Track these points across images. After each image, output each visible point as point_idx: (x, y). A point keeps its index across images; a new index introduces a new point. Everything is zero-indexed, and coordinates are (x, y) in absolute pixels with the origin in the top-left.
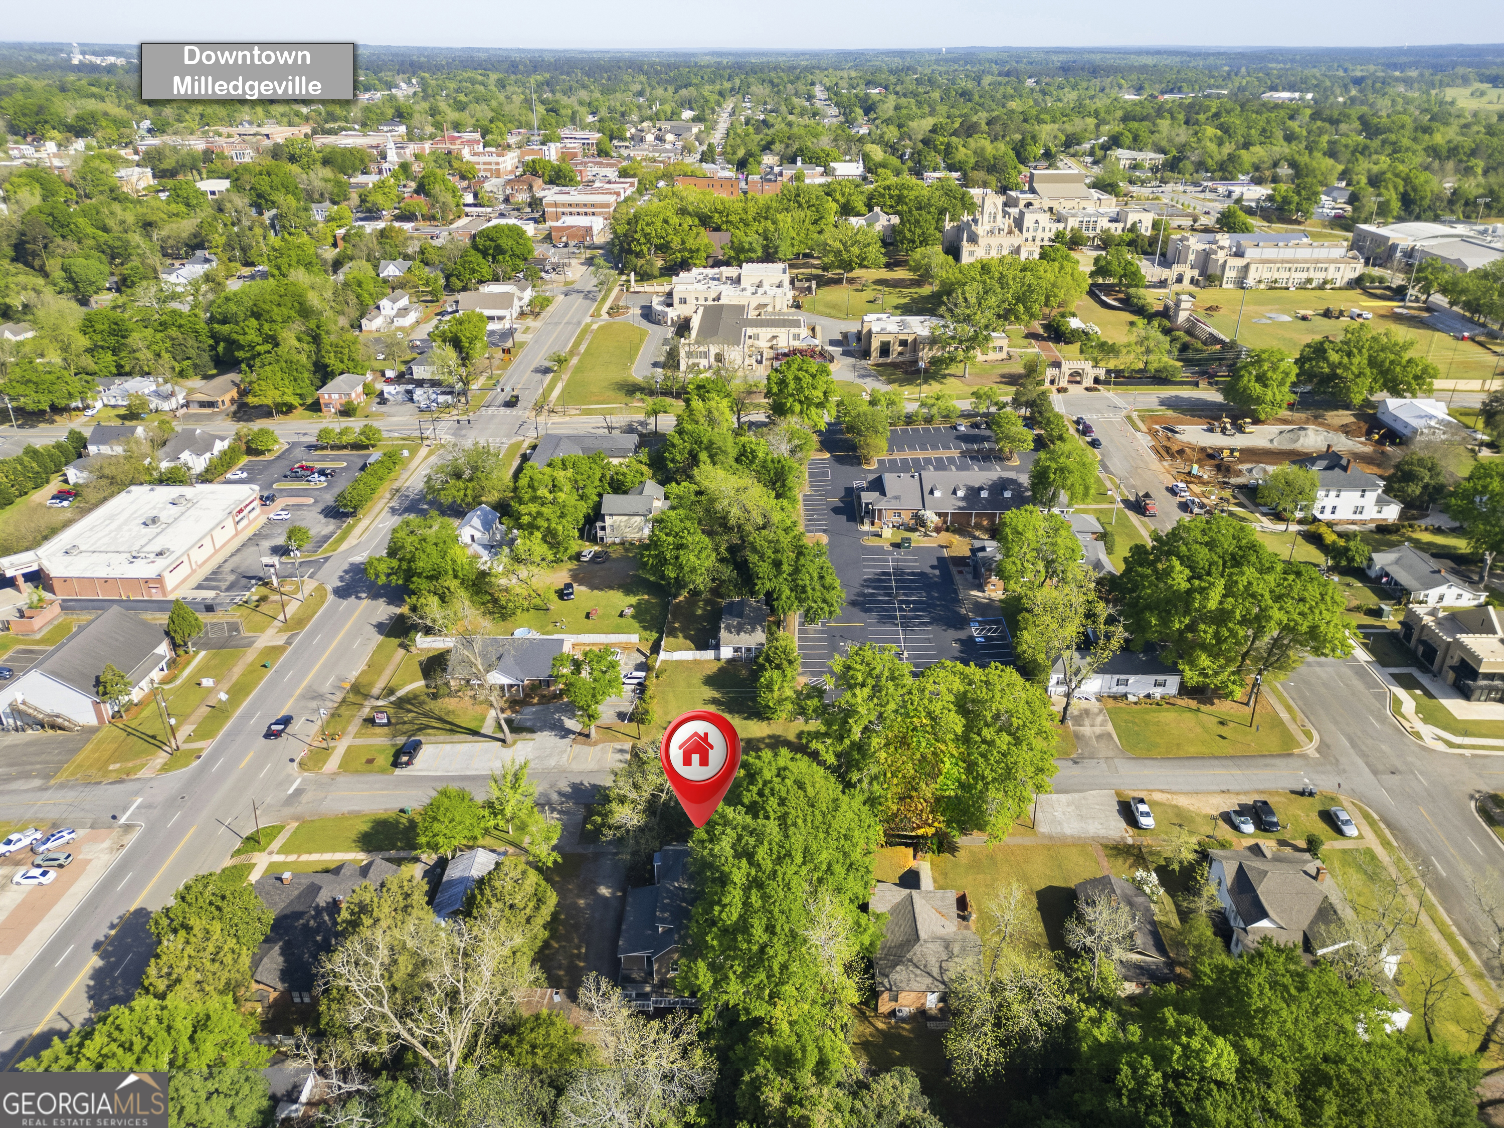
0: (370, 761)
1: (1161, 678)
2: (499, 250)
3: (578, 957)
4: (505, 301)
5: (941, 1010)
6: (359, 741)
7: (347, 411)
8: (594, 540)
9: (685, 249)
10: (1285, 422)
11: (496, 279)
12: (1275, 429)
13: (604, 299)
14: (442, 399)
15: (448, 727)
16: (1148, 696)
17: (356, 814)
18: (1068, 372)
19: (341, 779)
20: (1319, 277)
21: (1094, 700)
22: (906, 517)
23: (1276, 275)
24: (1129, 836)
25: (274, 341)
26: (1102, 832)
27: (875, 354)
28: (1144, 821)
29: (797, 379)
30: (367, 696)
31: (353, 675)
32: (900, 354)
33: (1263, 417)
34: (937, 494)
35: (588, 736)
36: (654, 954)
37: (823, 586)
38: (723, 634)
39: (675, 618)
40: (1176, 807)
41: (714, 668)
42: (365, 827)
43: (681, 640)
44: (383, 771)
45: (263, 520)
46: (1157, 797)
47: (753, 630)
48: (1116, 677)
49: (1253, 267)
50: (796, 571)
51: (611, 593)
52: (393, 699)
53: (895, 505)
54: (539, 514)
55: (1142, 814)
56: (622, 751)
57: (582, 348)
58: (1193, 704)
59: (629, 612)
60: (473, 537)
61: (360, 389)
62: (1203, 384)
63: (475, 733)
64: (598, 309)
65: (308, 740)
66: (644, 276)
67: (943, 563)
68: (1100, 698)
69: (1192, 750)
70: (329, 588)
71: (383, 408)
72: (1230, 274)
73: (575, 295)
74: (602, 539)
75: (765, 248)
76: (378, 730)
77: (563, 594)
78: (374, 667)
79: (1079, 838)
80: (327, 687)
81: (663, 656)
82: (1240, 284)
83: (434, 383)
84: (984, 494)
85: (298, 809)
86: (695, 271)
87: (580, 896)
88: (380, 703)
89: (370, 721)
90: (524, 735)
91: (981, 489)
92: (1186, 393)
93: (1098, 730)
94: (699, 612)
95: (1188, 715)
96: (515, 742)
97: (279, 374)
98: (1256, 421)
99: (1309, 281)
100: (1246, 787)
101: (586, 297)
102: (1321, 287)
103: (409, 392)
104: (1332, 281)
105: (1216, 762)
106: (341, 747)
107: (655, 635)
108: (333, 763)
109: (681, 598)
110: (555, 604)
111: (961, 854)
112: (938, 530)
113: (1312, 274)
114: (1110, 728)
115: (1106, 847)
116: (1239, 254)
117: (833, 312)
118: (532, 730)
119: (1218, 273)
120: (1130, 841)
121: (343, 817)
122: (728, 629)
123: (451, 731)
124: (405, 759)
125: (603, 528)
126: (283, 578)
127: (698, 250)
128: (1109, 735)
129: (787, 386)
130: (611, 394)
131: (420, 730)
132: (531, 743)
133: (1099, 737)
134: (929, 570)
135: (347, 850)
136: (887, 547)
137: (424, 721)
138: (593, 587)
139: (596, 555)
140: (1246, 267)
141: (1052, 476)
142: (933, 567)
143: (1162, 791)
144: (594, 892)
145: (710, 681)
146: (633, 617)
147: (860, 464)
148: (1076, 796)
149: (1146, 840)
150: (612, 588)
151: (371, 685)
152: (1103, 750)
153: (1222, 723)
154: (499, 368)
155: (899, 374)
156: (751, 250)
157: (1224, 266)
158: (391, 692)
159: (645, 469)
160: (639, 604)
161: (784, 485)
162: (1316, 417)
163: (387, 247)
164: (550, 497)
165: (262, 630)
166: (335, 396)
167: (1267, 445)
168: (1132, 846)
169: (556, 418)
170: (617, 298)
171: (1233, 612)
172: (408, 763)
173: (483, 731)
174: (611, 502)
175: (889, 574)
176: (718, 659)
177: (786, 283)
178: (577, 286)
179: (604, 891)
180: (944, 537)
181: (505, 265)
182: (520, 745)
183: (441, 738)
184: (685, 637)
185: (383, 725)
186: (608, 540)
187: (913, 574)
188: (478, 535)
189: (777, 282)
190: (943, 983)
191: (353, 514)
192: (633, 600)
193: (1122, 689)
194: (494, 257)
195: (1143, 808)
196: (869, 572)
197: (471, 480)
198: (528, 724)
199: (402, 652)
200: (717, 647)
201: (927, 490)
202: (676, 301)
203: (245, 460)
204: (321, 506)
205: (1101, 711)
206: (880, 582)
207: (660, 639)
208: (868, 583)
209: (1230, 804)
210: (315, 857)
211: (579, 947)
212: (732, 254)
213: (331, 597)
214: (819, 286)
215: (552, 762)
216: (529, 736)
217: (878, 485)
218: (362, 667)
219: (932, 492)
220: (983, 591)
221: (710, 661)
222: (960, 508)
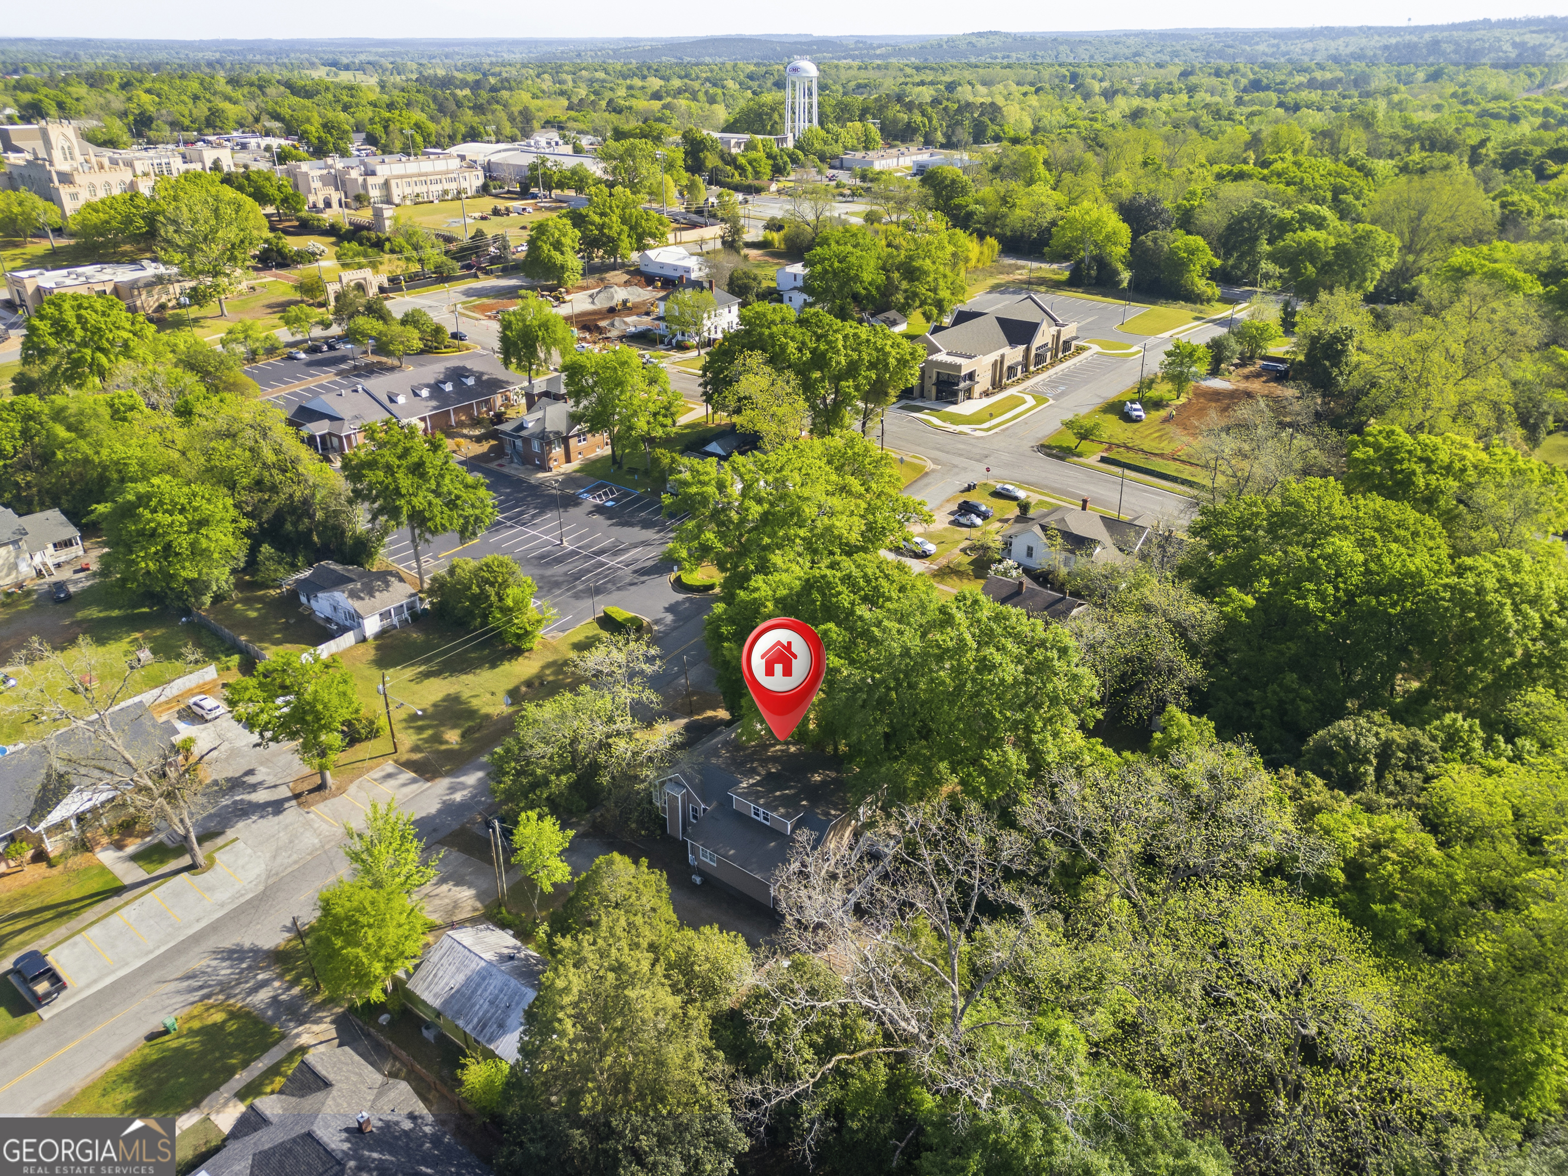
18: (351, 285)
20: (453, 186)
23: (417, 190)
24: (931, 565)
33: (570, 285)
35: (317, 789)
41: (368, 651)
43: (274, 647)
44: (12, 1032)
47: (387, 584)
49: (393, 183)
53: (361, 425)
55: (923, 544)
56: (389, 776)
59: (140, 658)
62: (480, 275)
63: (113, 892)
72: (374, 192)
82: (389, 201)
84: (447, 387)
90: (210, 844)
91: (442, 382)
92: (476, 284)
96: (210, 859)
98: (569, 291)
99: (446, 192)
100: (940, 501)
102: (458, 197)
104: (465, 190)
107: (232, 659)
113: (447, 186)
116: (370, 173)
119: (362, 192)
120: (935, 567)
122: (355, 596)
124: (36, 990)
132: (240, 845)
140: (386, 185)
145: (384, 662)
146: (158, 659)
149: (942, 561)
157: (364, 186)
167: (593, 307)
168: (941, 568)
172: (55, 988)
173: (125, 882)
176: (362, 640)
182: (224, 856)
184: (279, 643)
200: (355, 626)
201: (384, 401)
209: (947, 515)
215: (311, 840)
216: (220, 841)
219: (392, 401)
220: (550, 470)
221: (351, 648)
222: (435, 408)
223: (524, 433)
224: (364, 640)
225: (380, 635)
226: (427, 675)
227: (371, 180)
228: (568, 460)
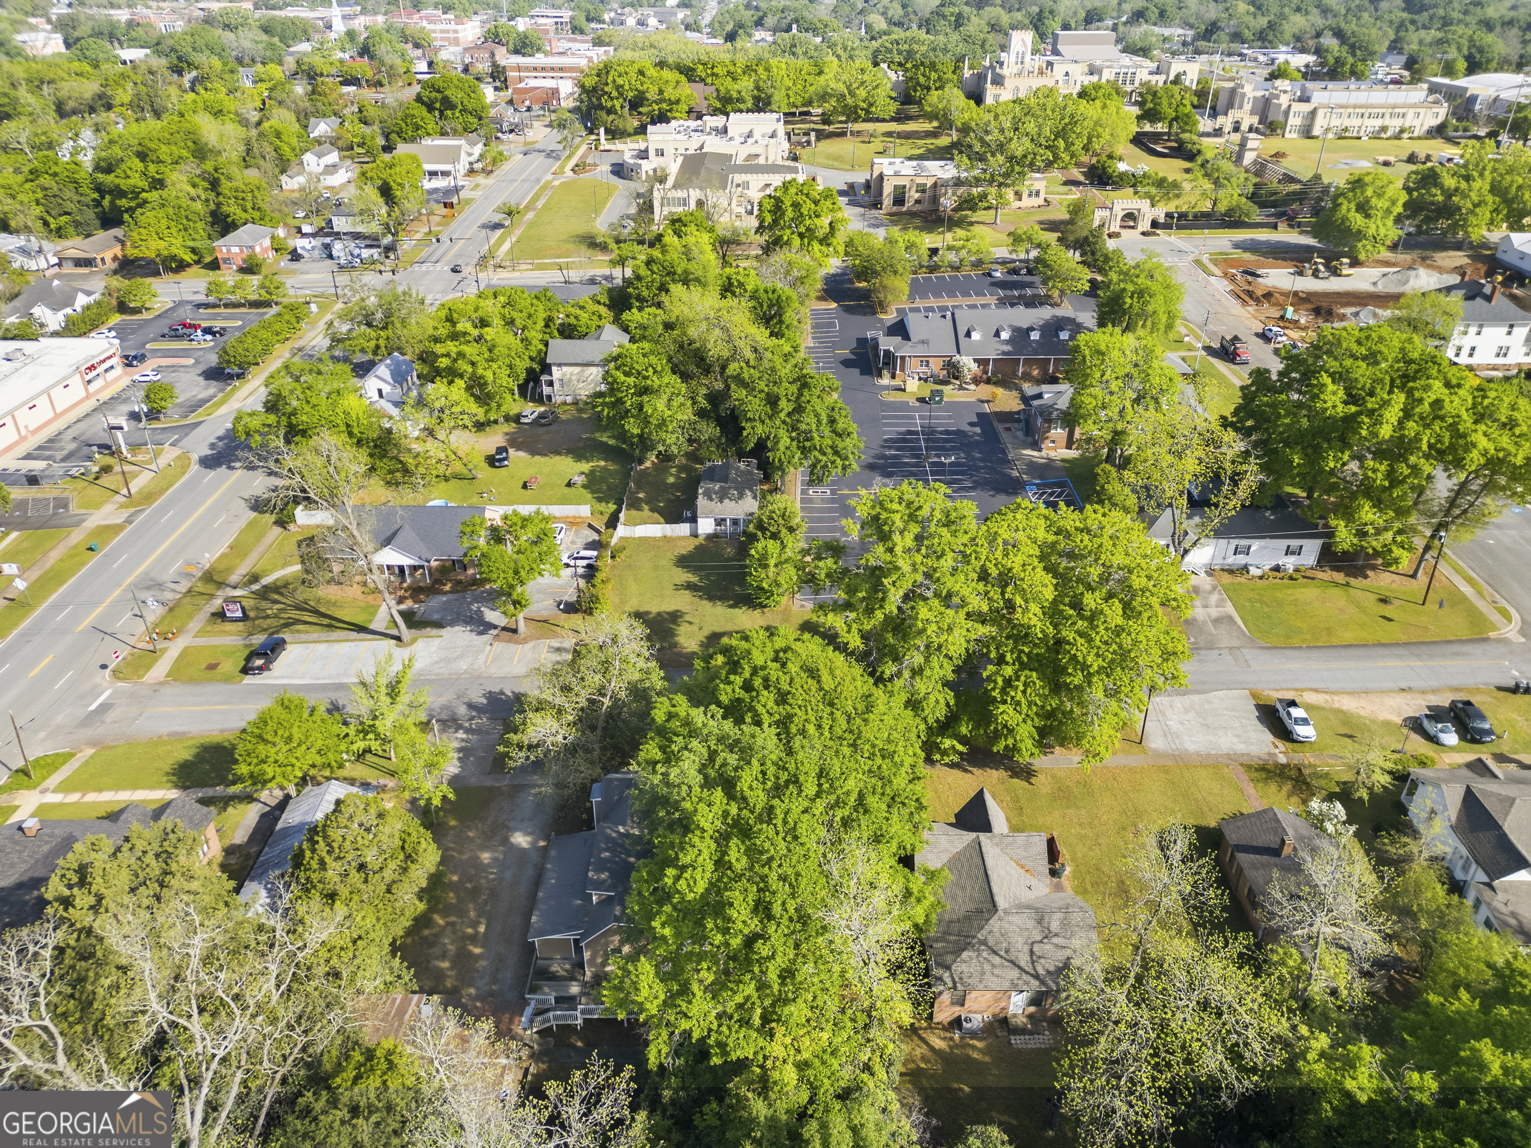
0: (212, 667)
1: (1295, 543)
2: (448, 104)
3: (474, 939)
4: (453, 156)
5: (1030, 1017)
6: (201, 641)
7: (249, 268)
8: (539, 399)
9: (662, 101)
10: (1387, 264)
11: (443, 134)
12: (1377, 272)
13: (569, 157)
14: (366, 253)
15: (326, 621)
16: (1277, 569)
17: (179, 737)
18: (1121, 214)
19: (166, 690)
20: (1394, 125)
21: (1203, 575)
22: (936, 366)
23: (1347, 123)
24: (1281, 753)
25: (158, 184)
26: (1240, 748)
27: (887, 201)
28: (1302, 731)
29: (796, 206)
30: (221, 585)
31: (208, 559)
32: (918, 202)
33: (1362, 257)
34: (976, 336)
35: (515, 631)
36: (584, 936)
37: (834, 431)
38: (701, 502)
39: (639, 488)
40: (1340, 711)
41: (688, 547)
42: (185, 754)
43: (646, 511)
44: (227, 679)
45: (126, 381)
46: (1310, 698)
47: (741, 496)
48: (1234, 542)
49: (1320, 114)
50: (799, 409)
51: (557, 459)
52: (255, 587)
53: (921, 351)
54: (461, 355)
55: (1297, 722)
56: (560, 650)
57: (540, 204)
58: (1339, 577)
59: (580, 480)
60: (380, 391)
61: (267, 242)
62: (1282, 226)
63: (361, 629)
64: (562, 167)
65: (132, 640)
66: (614, 134)
67: (984, 419)
68: (1210, 572)
69: (1349, 636)
70: (195, 457)
71: (296, 265)
72: (1295, 121)
73: (535, 154)
74: (549, 397)
75: (757, 99)
76: (229, 626)
77: (493, 461)
78: (238, 549)
79: (1209, 755)
80: (171, 572)
81: (621, 531)
82: (1307, 133)
83: (356, 236)
84: (1035, 336)
85: (99, 730)
86: (674, 123)
87: (484, 848)
88: (238, 593)
89: (220, 615)
90: (428, 631)
91: (1032, 329)
92: (1263, 235)
93: (1214, 612)
94: (671, 480)
95: (1336, 591)
96: (414, 641)
97: (164, 222)
98: (1355, 263)
99: (1384, 129)
100: (1434, 683)
101: (548, 156)
102: (1397, 137)
103: (327, 247)
104: (1411, 129)
105: (1385, 651)
106: (174, 650)
107: (612, 507)
108: (160, 670)
109: (648, 464)
110: (484, 472)
111: (1040, 780)
112: (976, 381)
113: (1387, 122)
114: (1229, 609)
115: (1248, 767)
116: (1304, 99)
117: (836, 164)
118: (439, 625)
119: (1281, 119)
120: (1282, 759)
121: (159, 741)
122: (708, 495)
123: (330, 626)
124: (259, 662)
125: (551, 384)
126: (135, 447)
127: (678, 102)
128: (1230, 618)
129: (783, 214)
130: (571, 246)
131: (287, 625)
132: (437, 641)
133: (1217, 621)
134: (967, 428)
135: (152, 788)
136: (913, 402)
137: (295, 614)
138: (534, 452)
139: (542, 416)
140: (1314, 113)
141: (1128, 300)
142: (972, 424)
143: (1316, 691)
144: (505, 841)
145: (683, 562)
146: (584, 486)
147: (874, 313)
148: (1196, 698)
149: (1306, 758)
150: (559, 453)
151: (229, 570)
152: (1225, 638)
153: (1384, 601)
154: (439, 224)
155: (918, 222)
156: (741, 100)
157: (1287, 113)
158: (255, 578)
159: (603, 310)
160: (592, 472)
161: (781, 322)
162: (1424, 259)
163: (319, 104)
164: (475, 332)
165: (98, 506)
166: (236, 250)
167: (1372, 289)
168: (1288, 765)
169: (502, 274)
170: (584, 156)
171: (1417, 439)
172: (261, 669)
173: (372, 627)
174: (559, 348)
175: (916, 433)
176: (695, 535)
177: (781, 133)
178: (537, 146)
179: (521, 840)
180: (985, 391)
181: (455, 119)
182: (420, 644)
183: (315, 636)
184: (652, 510)
185: (237, 620)
186: (558, 399)
187: (947, 432)
188: (386, 389)
189: (770, 132)
190: (1036, 977)
191: (240, 376)
192: (586, 467)
193: (1241, 559)
194: (441, 112)
195: (1296, 712)
196: (891, 431)
197: (385, 328)
198: (436, 617)
199: (278, 530)
200: (693, 520)
201: (962, 332)
202: (652, 153)
203: (116, 319)
204: (202, 368)
205: (1214, 588)
206: (905, 441)
207: (619, 511)
208: (889, 443)
209: (1416, 706)
210: (107, 796)
211: (475, 924)
212: (719, 105)
213: (195, 468)
214: (818, 139)
215: (463, 665)
216: (434, 632)
217: (900, 329)
218: (223, 549)
219: (968, 334)
220: (1040, 450)
221: (684, 538)
222: (1004, 353)
223: (1036, 403)
224: (696, 536)
225: (710, 537)
226: (689, 586)
227: (1297, 107)
228: (1069, 447)
